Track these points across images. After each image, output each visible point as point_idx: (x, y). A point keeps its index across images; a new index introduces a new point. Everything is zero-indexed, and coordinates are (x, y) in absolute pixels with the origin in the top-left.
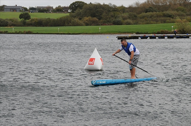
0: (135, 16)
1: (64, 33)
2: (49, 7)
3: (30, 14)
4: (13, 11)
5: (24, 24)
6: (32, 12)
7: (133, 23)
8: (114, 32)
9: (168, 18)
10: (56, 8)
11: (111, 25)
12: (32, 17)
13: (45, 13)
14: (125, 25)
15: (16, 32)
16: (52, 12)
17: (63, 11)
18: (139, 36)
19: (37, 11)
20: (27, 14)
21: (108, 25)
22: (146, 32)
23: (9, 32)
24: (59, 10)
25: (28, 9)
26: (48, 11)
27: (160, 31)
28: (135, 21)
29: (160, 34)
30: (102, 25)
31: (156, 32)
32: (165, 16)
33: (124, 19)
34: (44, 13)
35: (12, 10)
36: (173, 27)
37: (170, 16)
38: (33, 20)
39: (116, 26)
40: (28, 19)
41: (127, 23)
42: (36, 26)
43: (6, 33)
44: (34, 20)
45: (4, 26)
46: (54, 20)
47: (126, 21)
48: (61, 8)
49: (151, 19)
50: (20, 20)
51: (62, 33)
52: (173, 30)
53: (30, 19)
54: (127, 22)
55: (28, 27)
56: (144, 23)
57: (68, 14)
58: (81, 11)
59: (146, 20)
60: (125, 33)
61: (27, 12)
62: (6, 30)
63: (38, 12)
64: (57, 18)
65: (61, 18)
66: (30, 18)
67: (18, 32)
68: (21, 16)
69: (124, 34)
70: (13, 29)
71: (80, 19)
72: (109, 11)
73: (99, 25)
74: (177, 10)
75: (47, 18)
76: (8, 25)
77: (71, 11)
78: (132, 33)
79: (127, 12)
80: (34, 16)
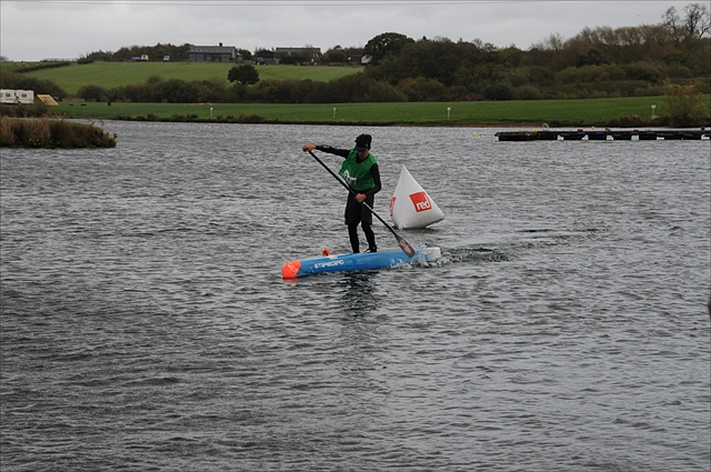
0: (548, 76)
1: (350, 121)
2: (308, 49)
3: (258, 67)
4: (213, 59)
5: (241, 96)
6: (262, 63)
7: (541, 96)
8: (489, 120)
9: (640, 82)
10: (329, 52)
11: (479, 100)
12: (262, 77)
13: (299, 67)
14: (520, 102)
15: (218, 117)
16: (318, 62)
17: (348, 61)
18: (560, 133)
19: (277, 61)
20: (249, 68)
21: (473, 100)
22: (579, 122)
23: (201, 118)
24: (337, 56)
25: (253, 54)
26: (307, 61)
27: (618, 118)
28: (547, 89)
29: (617, 127)
30: (454, 100)
31: (607, 122)
32: (632, 75)
33: (517, 82)
34: (295, 67)
35: (209, 58)
36: (654, 106)
37: (646, 77)
38: (265, 84)
39: (495, 102)
40: (251, 83)
41: (526, 96)
42: (274, 103)
43: (192, 119)
44: (268, 85)
45: (187, 102)
46: (322, 86)
47: (522, 88)
48: (343, 51)
49: (592, 84)
50: (230, 85)
51: (343, 120)
52: (654, 117)
53: (258, 83)
54: (525, 93)
56: (573, 96)
57: (361, 69)
58: (396, 59)
59: (579, 87)
60: (518, 123)
61: (249, 62)
62: (191, 113)
63: (280, 63)
64: (331, 78)
65: (341, 80)
66: (257, 80)
67: (225, 118)
68: (233, 75)
69: (516, 126)
70: (212, 109)
71: (394, 83)
72: (475, 61)
74: (667, 60)
75: (303, 78)
76: (197, 97)
77: (369, 60)
78: (538, 123)
79: (526, 64)
80: (267, 73)
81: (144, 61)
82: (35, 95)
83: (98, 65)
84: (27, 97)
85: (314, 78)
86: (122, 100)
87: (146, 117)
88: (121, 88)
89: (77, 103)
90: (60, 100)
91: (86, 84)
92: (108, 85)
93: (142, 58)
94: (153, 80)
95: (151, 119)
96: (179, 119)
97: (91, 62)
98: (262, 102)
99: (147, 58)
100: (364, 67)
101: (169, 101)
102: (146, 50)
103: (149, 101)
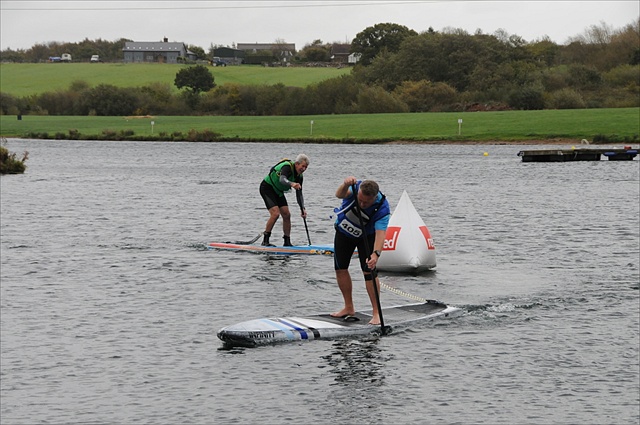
0: (593, 78)
1: (332, 137)
2: (279, 45)
3: (213, 69)
4: (156, 59)
5: (192, 107)
6: (219, 64)
7: (583, 103)
8: (512, 135)
10: (306, 48)
11: (501, 110)
12: (219, 82)
13: (268, 68)
14: (555, 111)
15: (161, 134)
16: (291, 61)
17: (330, 60)
18: (603, 152)
19: (240, 60)
20: (201, 70)
21: (492, 109)
22: (631, 137)
23: (139, 135)
24: (317, 55)
25: (207, 52)
26: (277, 60)
28: (591, 95)
30: (468, 109)
33: (552, 85)
34: (262, 68)
35: (150, 58)
38: (223, 91)
39: (523, 112)
40: (205, 90)
41: (563, 104)
42: (234, 114)
43: (128, 136)
44: (227, 92)
45: (121, 115)
46: (297, 92)
47: (557, 94)
48: (324, 47)
50: (177, 92)
51: (323, 137)
53: (214, 90)
54: (562, 100)
55: (206, 117)
56: (626, 102)
57: (347, 71)
58: (393, 57)
59: (634, 91)
60: (551, 138)
61: (202, 63)
62: (126, 129)
63: (243, 63)
64: (309, 83)
65: (321, 85)
66: (213, 86)
67: (169, 135)
68: (181, 79)
69: (547, 143)
70: (153, 124)
71: (390, 88)
72: (498, 59)
73: (460, 110)
75: (272, 85)
76: (135, 108)
77: (358, 59)
78: (577, 138)
79: (564, 62)
80: (226, 77)
81: (66, 61)
83: (7, 66)
85: (287, 83)
86: (37, 112)
87: (67, 134)
88: (34, 97)
92: (19, 92)
93: (64, 58)
94: (78, 86)
95: (74, 136)
96: (110, 137)
98: (218, 114)
99: (69, 57)
100: (351, 68)
101: (99, 114)
102: (70, 48)
103: (72, 115)
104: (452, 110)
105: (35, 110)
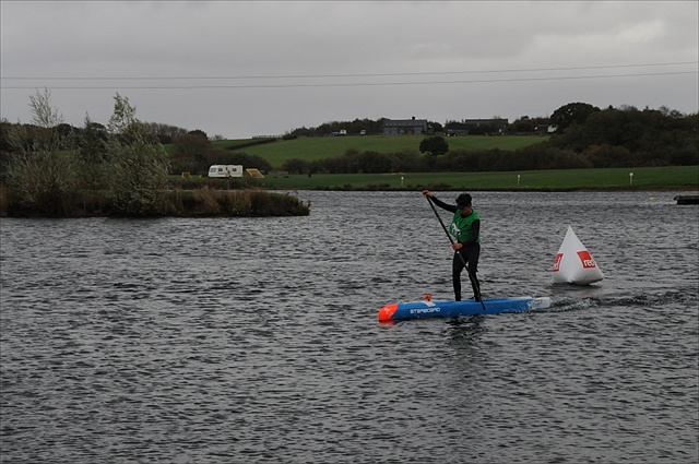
1: (534, 187)
2: (496, 120)
3: (448, 138)
4: (406, 132)
5: (431, 166)
6: (452, 135)
10: (517, 121)
11: (664, 166)
12: (451, 148)
13: (487, 137)
15: (408, 186)
16: (505, 132)
17: (534, 131)
19: (467, 132)
20: (440, 139)
21: (657, 165)
23: (392, 187)
24: (525, 126)
25: (443, 126)
26: (495, 131)
30: (638, 165)
34: (483, 137)
35: (402, 131)
38: (455, 154)
39: (680, 167)
40: (441, 154)
42: (462, 171)
43: (385, 188)
44: (457, 155)
45: (381, 172)
46: (508, 154)
48: (530, 121)
50: (421, 155)
51: (527, 187)
53: (447, 154)
57: (547, 138)
58: (581, 128)
61: (438, 134)
62: (383, 182)
63: (469, 134)
64: (518, 147)
65: (526, 149)
66: (446, 151)
67: (415, 186)
68: (424, 146)
70: (403, 178)
71: (579, 150)
72: (660, 128)
73: (632, 166)
75: (490, 148)
76: (390, 168)
77: (555, 129)
80: (456, 144)
81: (343, 135)
82: (244, 169)
83: (302, 140)
84: (237, 171)
85: (501, 148)
86: (322, 171)
87: (342, 187)
88: (321, 161)
89: (281, 175)
90: (265, 173)
91: (290, 157)
92: (310, 158)
93: (341, 132)
94: (351, 152)
95: (347, 188)
96: (372, 189)
97: (295, 138)
98: (452, 171)
99: (345, 132)
100: (549, 136)
101: (365, 172)
102: (345, 125)
103: (346, 173)
104: (626, 166)
105: (321, 170)
